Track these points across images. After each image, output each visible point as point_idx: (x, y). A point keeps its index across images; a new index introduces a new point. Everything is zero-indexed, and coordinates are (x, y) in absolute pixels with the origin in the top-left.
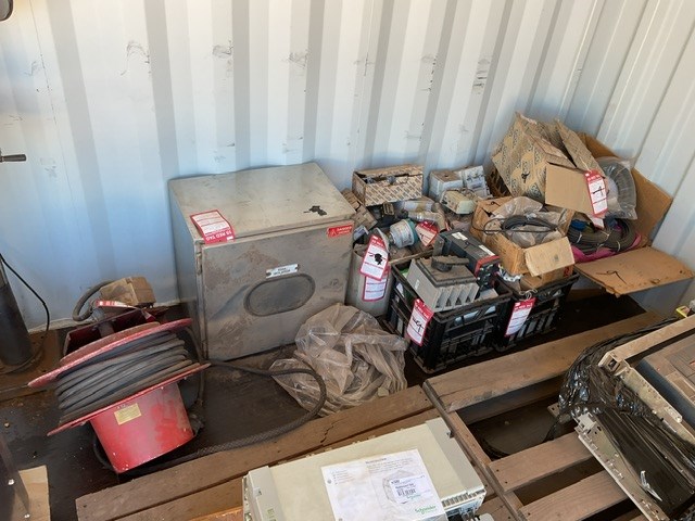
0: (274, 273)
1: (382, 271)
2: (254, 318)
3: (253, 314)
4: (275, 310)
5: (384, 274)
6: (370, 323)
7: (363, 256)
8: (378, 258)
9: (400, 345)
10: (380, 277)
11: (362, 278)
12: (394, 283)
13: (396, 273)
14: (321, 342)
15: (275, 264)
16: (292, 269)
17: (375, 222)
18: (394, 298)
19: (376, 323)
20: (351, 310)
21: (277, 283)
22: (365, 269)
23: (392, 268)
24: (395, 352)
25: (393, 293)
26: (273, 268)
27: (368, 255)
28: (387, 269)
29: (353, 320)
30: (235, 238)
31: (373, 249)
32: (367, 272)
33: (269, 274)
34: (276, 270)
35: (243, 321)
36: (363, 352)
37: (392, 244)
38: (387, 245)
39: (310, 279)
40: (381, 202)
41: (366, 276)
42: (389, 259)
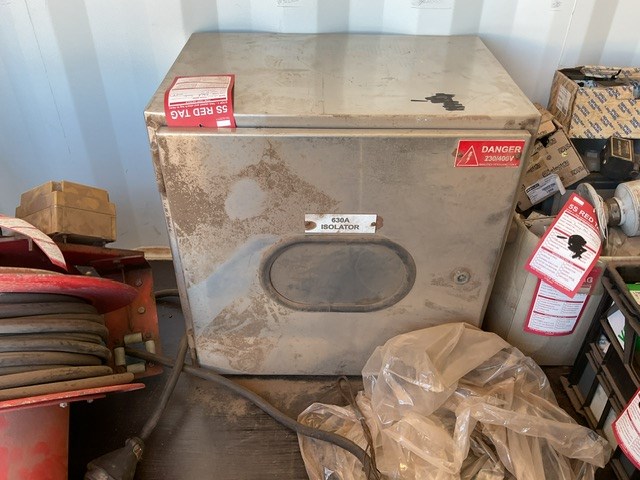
0: (323, 224)
1: (578, 276)
2: (283, 309)
3: (279, 301)
4: (327, 304)
5: (583, 283)
6: (529, 378)
7: (542, 235)
8: (577, 244)
9: (591, 451)
10: (571, 286)
11: (531, 280)
12: (605, 309)
13: (615, 286)
14: (404, 398)
15: (325, 206)
16: (364, 223)
17: (584, 173)
18: (596, 340)
19: (544, 383)
20: (492, 343)
21: (330, 249)
22: (540, 262)
23: (607, 273)
24: (574, 463)
25: (597, 328)
26: (321, 213)
27: (553, 233)
28: (593, 272)
29: (492, 362)
30: (234, 126)
31: (569, 223)
32: (544, 270)
33: (310, 225)
34: (328, 219)
35: (260, 310)
36: (496, 439)
37: (615, 225)
38: (603, 223)
39: (403, 255)
40: (605, 133)
41: (541, 278)
42: (603, 251)
